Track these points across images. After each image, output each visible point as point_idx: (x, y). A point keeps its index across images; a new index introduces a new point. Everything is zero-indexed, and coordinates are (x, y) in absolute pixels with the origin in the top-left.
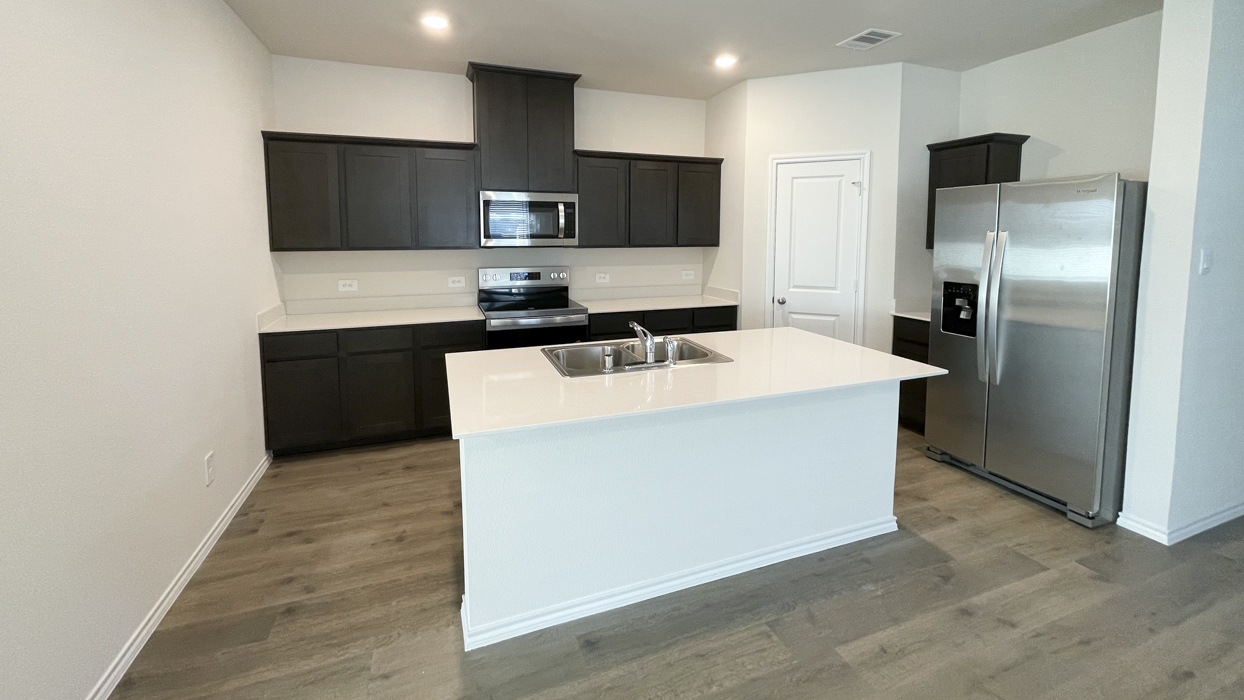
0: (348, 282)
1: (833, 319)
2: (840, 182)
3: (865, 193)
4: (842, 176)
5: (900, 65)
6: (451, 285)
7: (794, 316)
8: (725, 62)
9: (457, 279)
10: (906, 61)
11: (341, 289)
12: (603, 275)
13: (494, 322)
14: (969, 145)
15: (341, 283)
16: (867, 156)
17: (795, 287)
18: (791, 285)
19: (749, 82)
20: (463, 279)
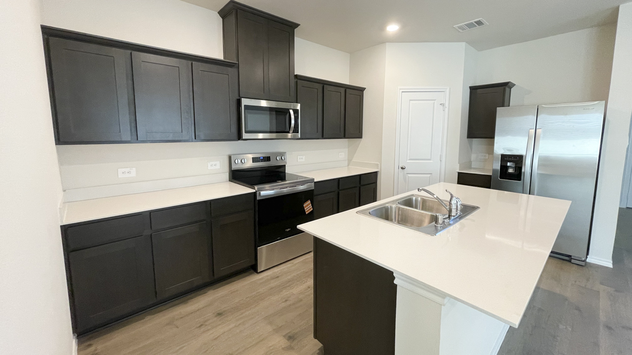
0: (127, 170)
1: (429, 175)
2: (434, 103)
3: (447, 110)
4: (435, 100)
5: (464, 44)
6: (210, 168)
7: (409, 175)
8: (393, 28)
9: (214, 163)
10: (467, 42)
11: (120, 176)
12: (301, 157)
13: (263, 193)
14: (491, 87)
15: (120, 171)
16: (448, 91)
17: (410, 160)
18: (408, 159)
19: (387, 43)
20: (218, 163)
